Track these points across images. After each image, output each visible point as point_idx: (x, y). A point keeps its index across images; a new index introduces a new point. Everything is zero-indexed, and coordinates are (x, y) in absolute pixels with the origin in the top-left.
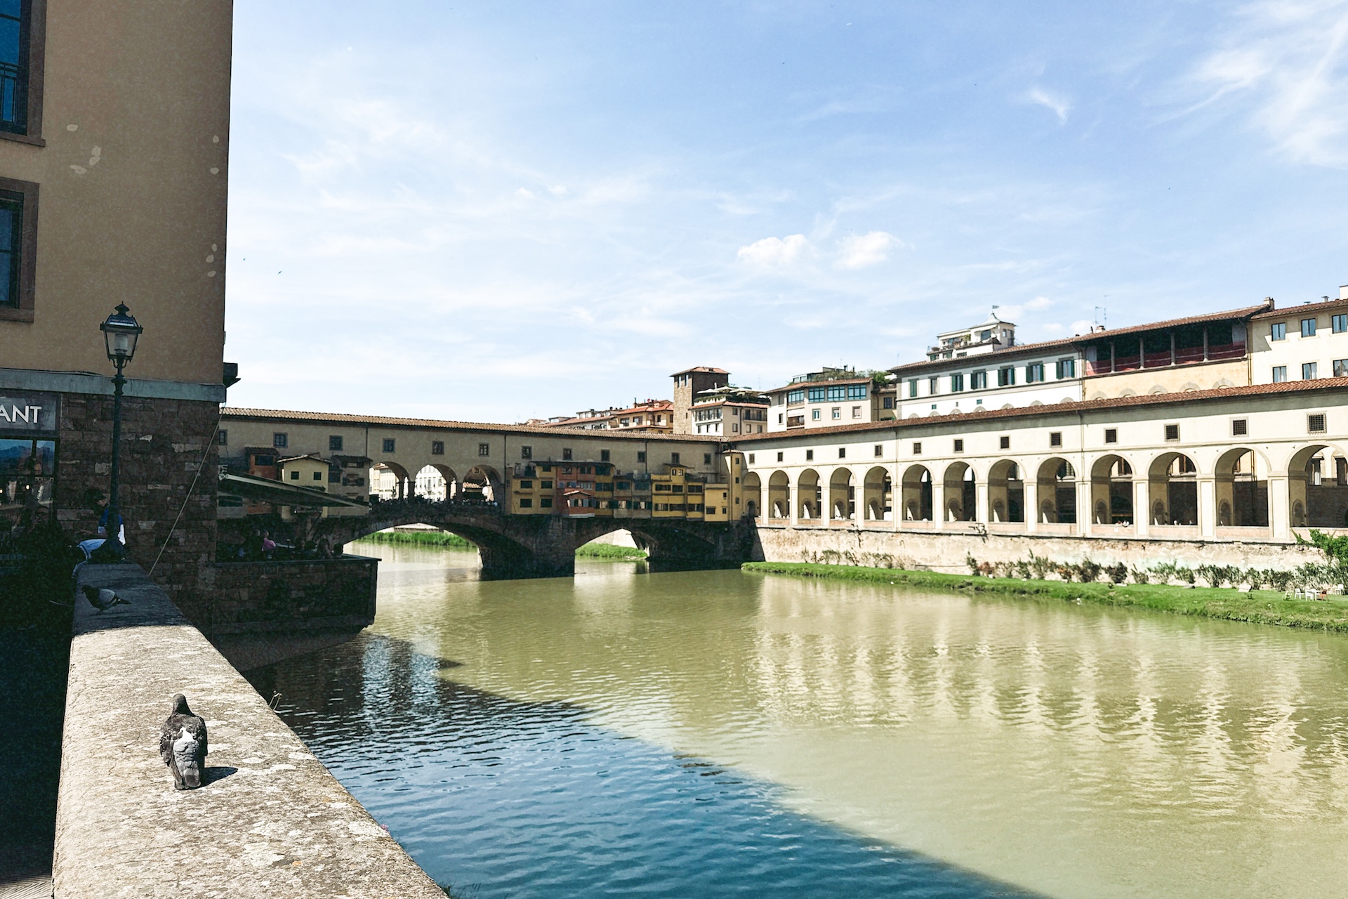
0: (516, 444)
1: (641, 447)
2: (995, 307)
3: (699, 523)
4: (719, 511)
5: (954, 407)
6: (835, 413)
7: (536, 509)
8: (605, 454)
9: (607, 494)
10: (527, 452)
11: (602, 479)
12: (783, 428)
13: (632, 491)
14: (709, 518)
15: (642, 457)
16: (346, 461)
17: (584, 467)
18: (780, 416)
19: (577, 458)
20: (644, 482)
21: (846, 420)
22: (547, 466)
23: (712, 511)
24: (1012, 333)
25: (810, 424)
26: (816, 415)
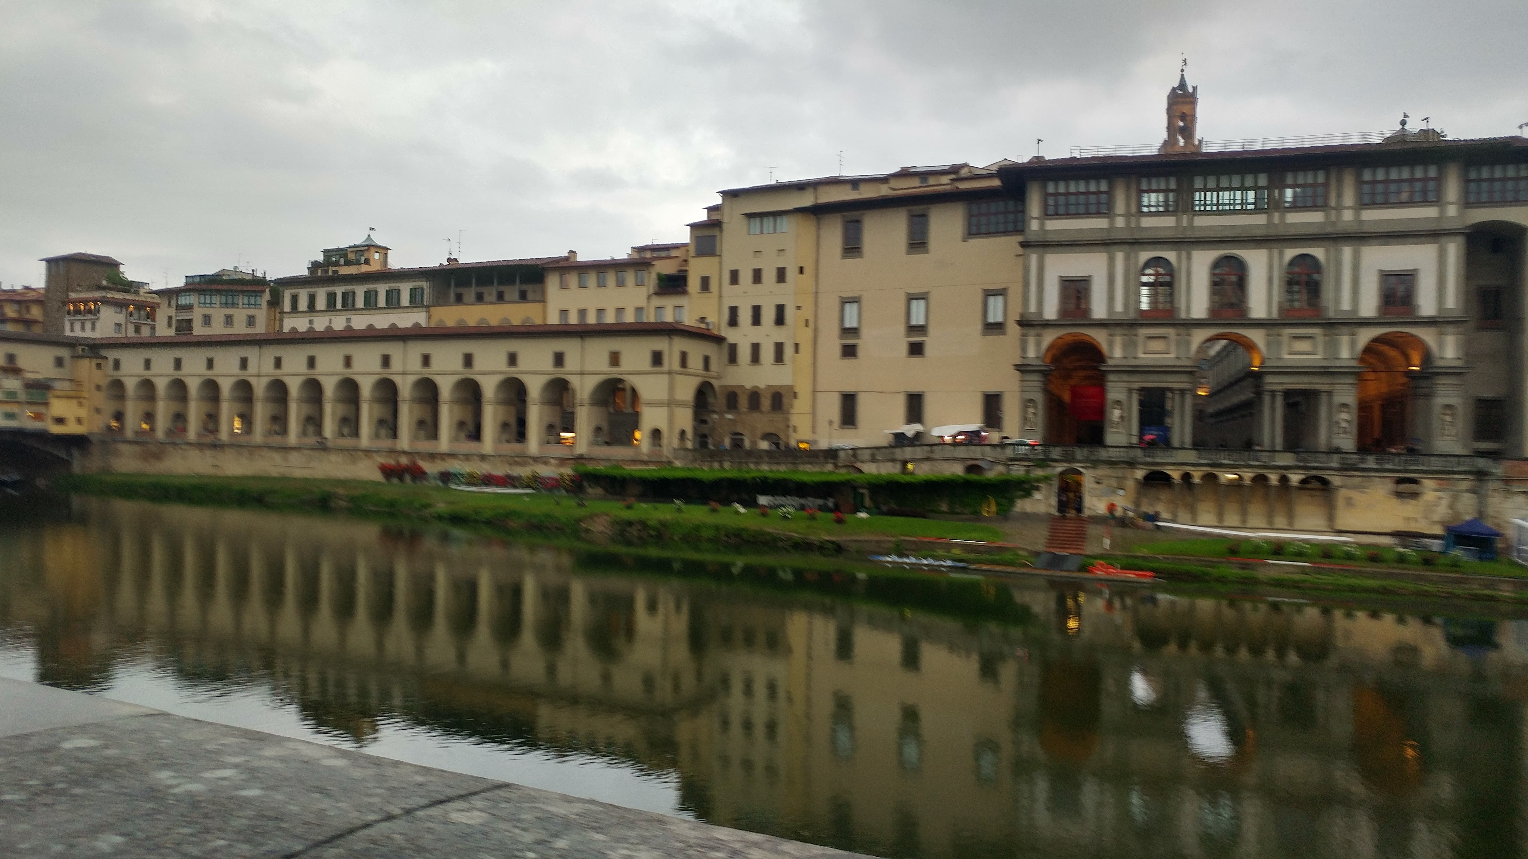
2: (373, 229)
3: (41, 434)
4: (71, 421)
5: (327, 324)
6: (229, 320)
12: (172, 332)
14: (55, 429)
18: (170, 318)
23: (60, 421)
24: (386, 255)
25: (199, 330)
26: (207, 320)
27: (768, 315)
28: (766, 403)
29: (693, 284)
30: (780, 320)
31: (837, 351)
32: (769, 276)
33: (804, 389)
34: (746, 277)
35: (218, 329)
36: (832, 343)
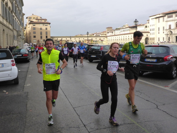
0: (83, 38)
1: (96, 38)
5: (123, 33)
6: (118, 33)
8: (92, 39)
10: (84, 39)
11: (92, 41)
15: (96, 39)
17: (89, 40)
19: (89, 39)
20: (96, 41)
21: (119, 34)
23: (104, 44)
26: (116, 33)
27: (153, 30)
28: (153, 39)
29: (148, 27)
30: (154, 30)
31: (158, 33)
32: (153, 25)
33: (156, 38)
34: (151, 25)
35: (117, 34)
36: (158, 32)
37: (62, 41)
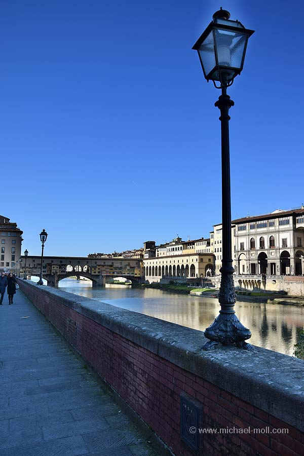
0: (94, 261)
1: (121, 261)
3: (133, 277)
4: (138, 274)
7: (97, 274)
8: (113, 263)
9: (112, 271)
10: (96, 263)
11: (111, 268)
13: (118, 270)
14: (135, 276)
15: (121, 263)
16: (62, 265)
20: (121, 268)
21: (165, 255)
22: (99, 266)
23: (136, 274)
26: (161, 254)
27: (220, 250)
29: (211, 244)
32: (219, 242)
37: (53, 267)
